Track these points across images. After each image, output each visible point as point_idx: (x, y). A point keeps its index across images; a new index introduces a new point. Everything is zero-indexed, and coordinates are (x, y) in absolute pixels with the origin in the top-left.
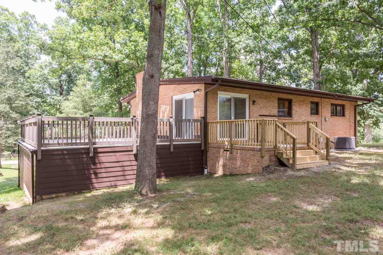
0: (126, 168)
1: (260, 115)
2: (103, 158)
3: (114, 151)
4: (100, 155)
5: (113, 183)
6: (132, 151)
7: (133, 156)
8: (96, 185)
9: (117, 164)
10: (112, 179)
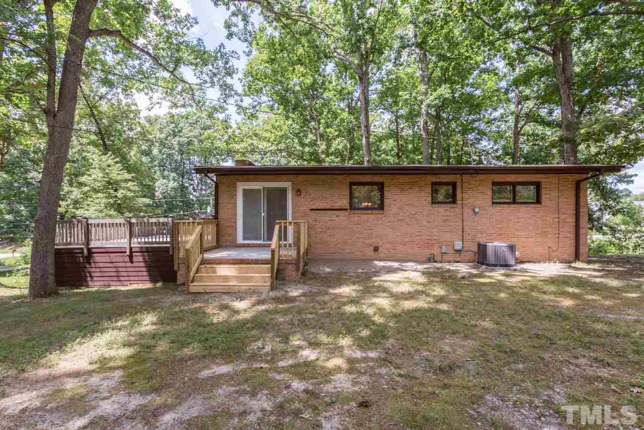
0: (120, 269)
1: (311, 210)
2: (97, 258)
3: (107, 252)
4: (95, 255)
5: (106, 283)
6: (125, 252)
7: (128, 257)
8: (90, 283)
9: (111, 265)
10: (106, 279)
